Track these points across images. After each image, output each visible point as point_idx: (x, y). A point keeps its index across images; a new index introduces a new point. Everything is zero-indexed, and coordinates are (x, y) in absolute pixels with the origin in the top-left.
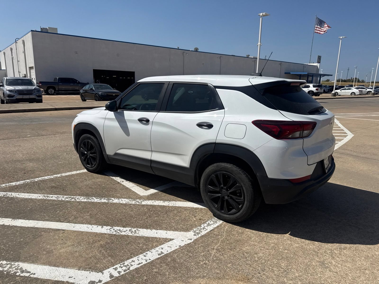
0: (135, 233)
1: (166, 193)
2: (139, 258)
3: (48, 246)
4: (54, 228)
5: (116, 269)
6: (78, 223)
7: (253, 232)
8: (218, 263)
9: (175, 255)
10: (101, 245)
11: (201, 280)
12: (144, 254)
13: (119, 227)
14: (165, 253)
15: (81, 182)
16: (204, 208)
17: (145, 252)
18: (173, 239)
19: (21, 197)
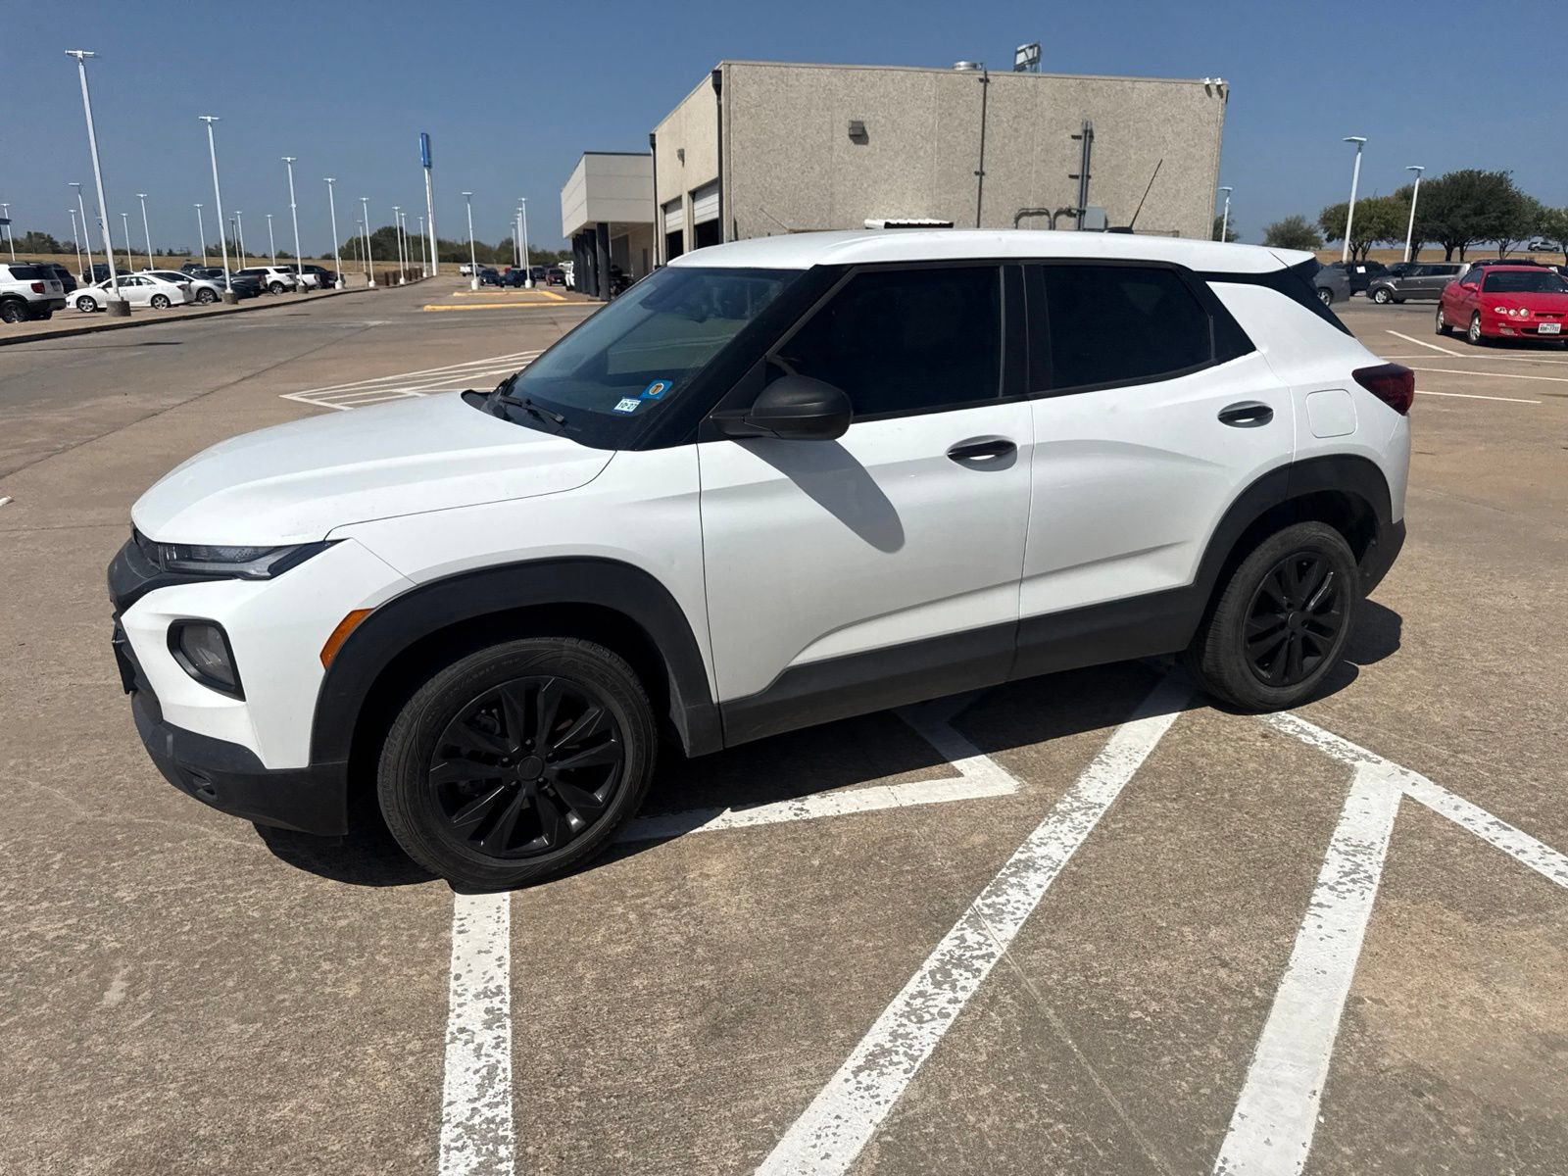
0: (1371, 849)
2: (1539, 863)
4: (1337, 1026)
6: (1283, 961)
12: (1508, 851)
13: (1317, 872)
17: (1497, 848)
18: (1406, 796)
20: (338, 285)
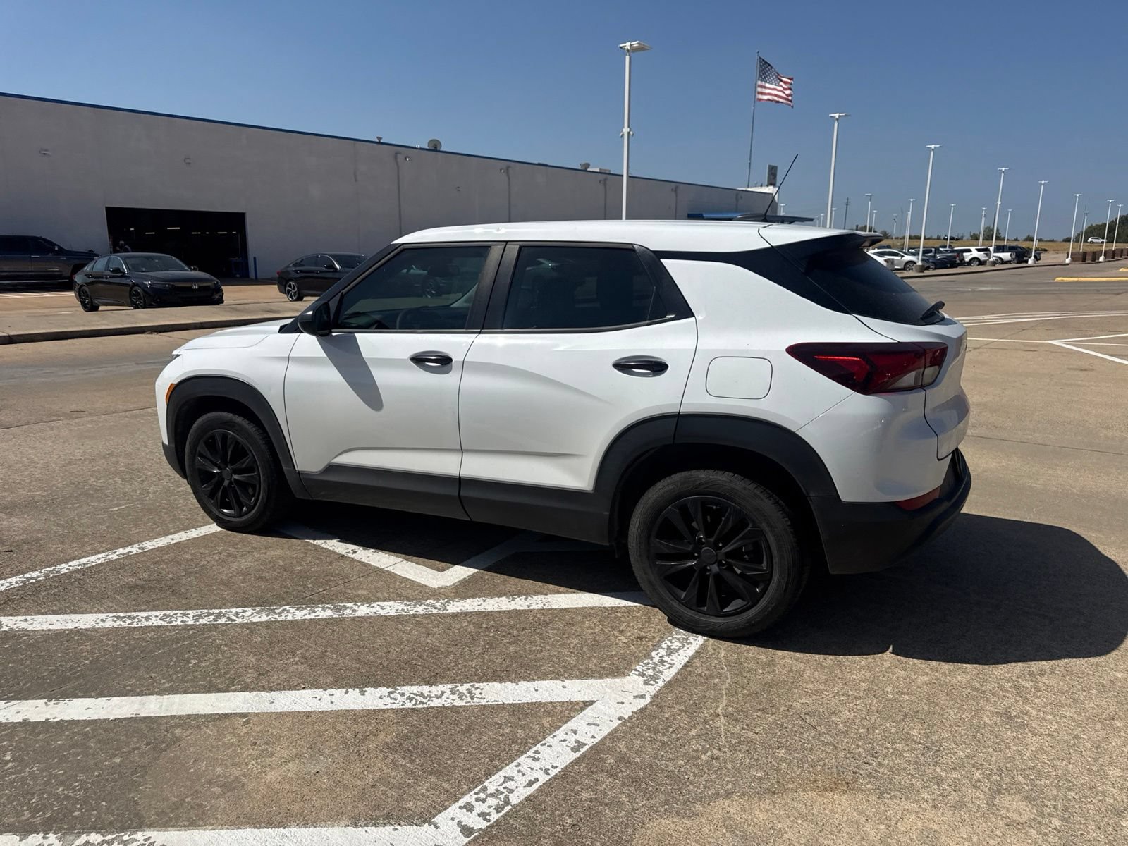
0: (472, 699)
1: (505, 574)
2: (520, 768)
3: (219, 770)
4: (210, 713)
5: (468, 807)
6: (278, 690)
7: (799, 658)
8: (747, 751)
9: (622, 745)
10: (387, 743)
11: (726, 804)
12: (530, 753)
13: (412, 685)
14: (590, 743)
15: (221, 563)
16: (636, 606)
17: (530, 748)
18: (592, 703)
19: (39, 628)
20: (1031, 261)
